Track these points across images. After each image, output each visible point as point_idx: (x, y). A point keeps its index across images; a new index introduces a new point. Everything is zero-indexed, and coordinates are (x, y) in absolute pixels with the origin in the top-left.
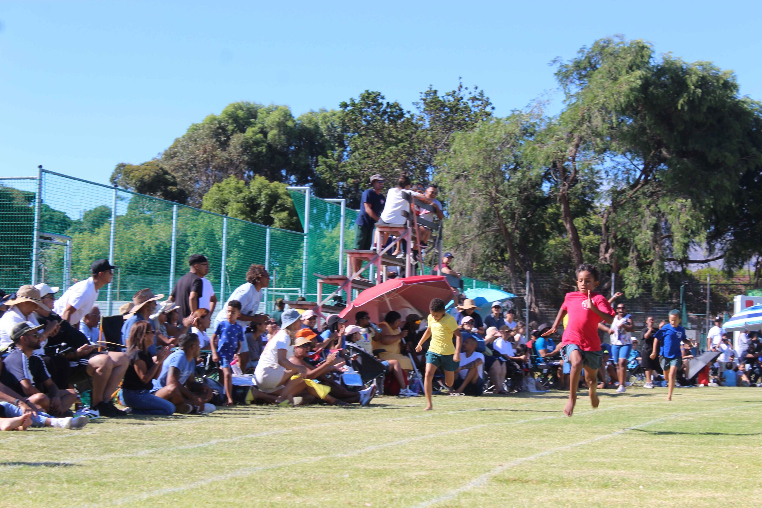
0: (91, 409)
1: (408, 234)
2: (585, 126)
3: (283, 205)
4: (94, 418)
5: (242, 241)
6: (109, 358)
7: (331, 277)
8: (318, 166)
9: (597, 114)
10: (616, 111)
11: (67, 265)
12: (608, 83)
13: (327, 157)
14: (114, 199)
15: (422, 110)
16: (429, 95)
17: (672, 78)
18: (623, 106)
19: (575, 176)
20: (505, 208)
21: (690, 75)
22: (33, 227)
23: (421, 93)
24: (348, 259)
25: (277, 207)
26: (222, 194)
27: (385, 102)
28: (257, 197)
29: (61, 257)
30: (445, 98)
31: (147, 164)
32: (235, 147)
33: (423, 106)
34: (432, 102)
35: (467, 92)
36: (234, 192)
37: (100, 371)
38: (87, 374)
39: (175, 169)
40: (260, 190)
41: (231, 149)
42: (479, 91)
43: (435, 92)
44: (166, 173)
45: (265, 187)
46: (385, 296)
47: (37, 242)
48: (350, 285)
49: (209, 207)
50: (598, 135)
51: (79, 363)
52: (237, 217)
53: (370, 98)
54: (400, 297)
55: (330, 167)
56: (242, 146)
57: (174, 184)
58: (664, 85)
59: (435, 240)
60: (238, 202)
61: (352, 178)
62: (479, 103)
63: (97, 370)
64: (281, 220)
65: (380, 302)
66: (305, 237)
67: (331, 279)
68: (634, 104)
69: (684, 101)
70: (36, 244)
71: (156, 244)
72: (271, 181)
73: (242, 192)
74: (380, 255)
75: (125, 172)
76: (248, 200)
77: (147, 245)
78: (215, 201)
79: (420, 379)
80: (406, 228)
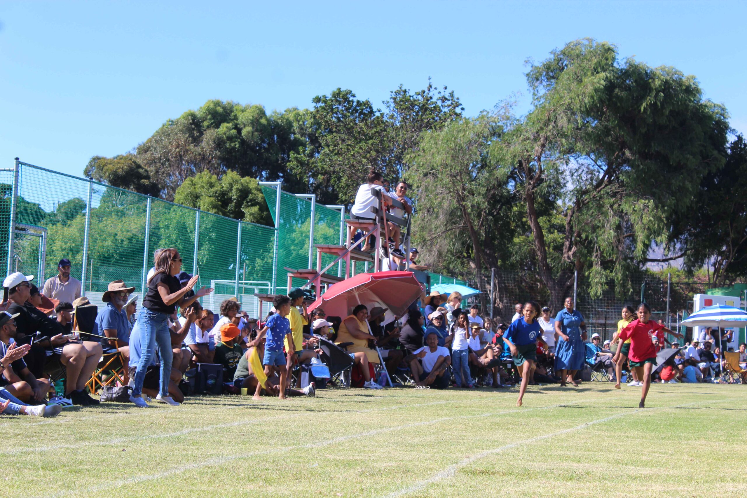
0: (64, 397)
1: (377, 230)
2: (551, 127)
3: (255, 200)
4: (67, 406)
5: (213, 235)
6: (83, 347)
7: (300, 271)
8: (290, 161)
9: (563, 114)
10: (582, 112)
11: (42, 255)
12: (574, 85)
13: (298, 153)
14: (89, 191)
15: (392, 109)
16: (399, 94)
17: (636, 81)
18: (588, 106)
19: (540, 176)
20: (473, 206)
21: (654, 79)
22: (9, 218)
23: (392, 92)
24: (318, 254)
25: (247, 202)
26: (195, 188)
27: (355, 99)
28: (228, 192)
29: (34, 248)
30: (415, 97)
31: (121, 158)
32: (208, 142)
33: (393, 105)
34: (401, 101)
35: (436, 92)
36: (206, 187)
37: (74, 360)
38: (61, 363)
39: (148, 163)
40: (231, 185)
41: (204, 144)
42: (449, 91)
43: (405, 91)
44: (139, 166)
45: (236, 182)
46: (354, 290)
47: (12, 233)
48: (320, 279)
49: (181, 201)
50: (564, 135)
51: (54, 352)
52: (208, 211)
53: (341, 96)
54: (369, 291)
55: (301, 163)
56: (214, 142)
57: (148, 177)
58: (628, 88)
59: (403, 236)
60: (210, 196)
61: (322, 174)
62: (449, 103)
63: (71, 360)
64: (251, 214)
65: (349, 296)
66: (276, 231)
67: (301, 273)
68: (598, 105)
69: (647, 105)
70: (12, 235)
71: (127, 236)
72: (243, 176)
73: (213, 186)
74: (350, 249)
75: (99, 165)
76: (219, 194)
77: (119, 237)
78: (187, 195)
79: (387, 372)
80: (375, 224)
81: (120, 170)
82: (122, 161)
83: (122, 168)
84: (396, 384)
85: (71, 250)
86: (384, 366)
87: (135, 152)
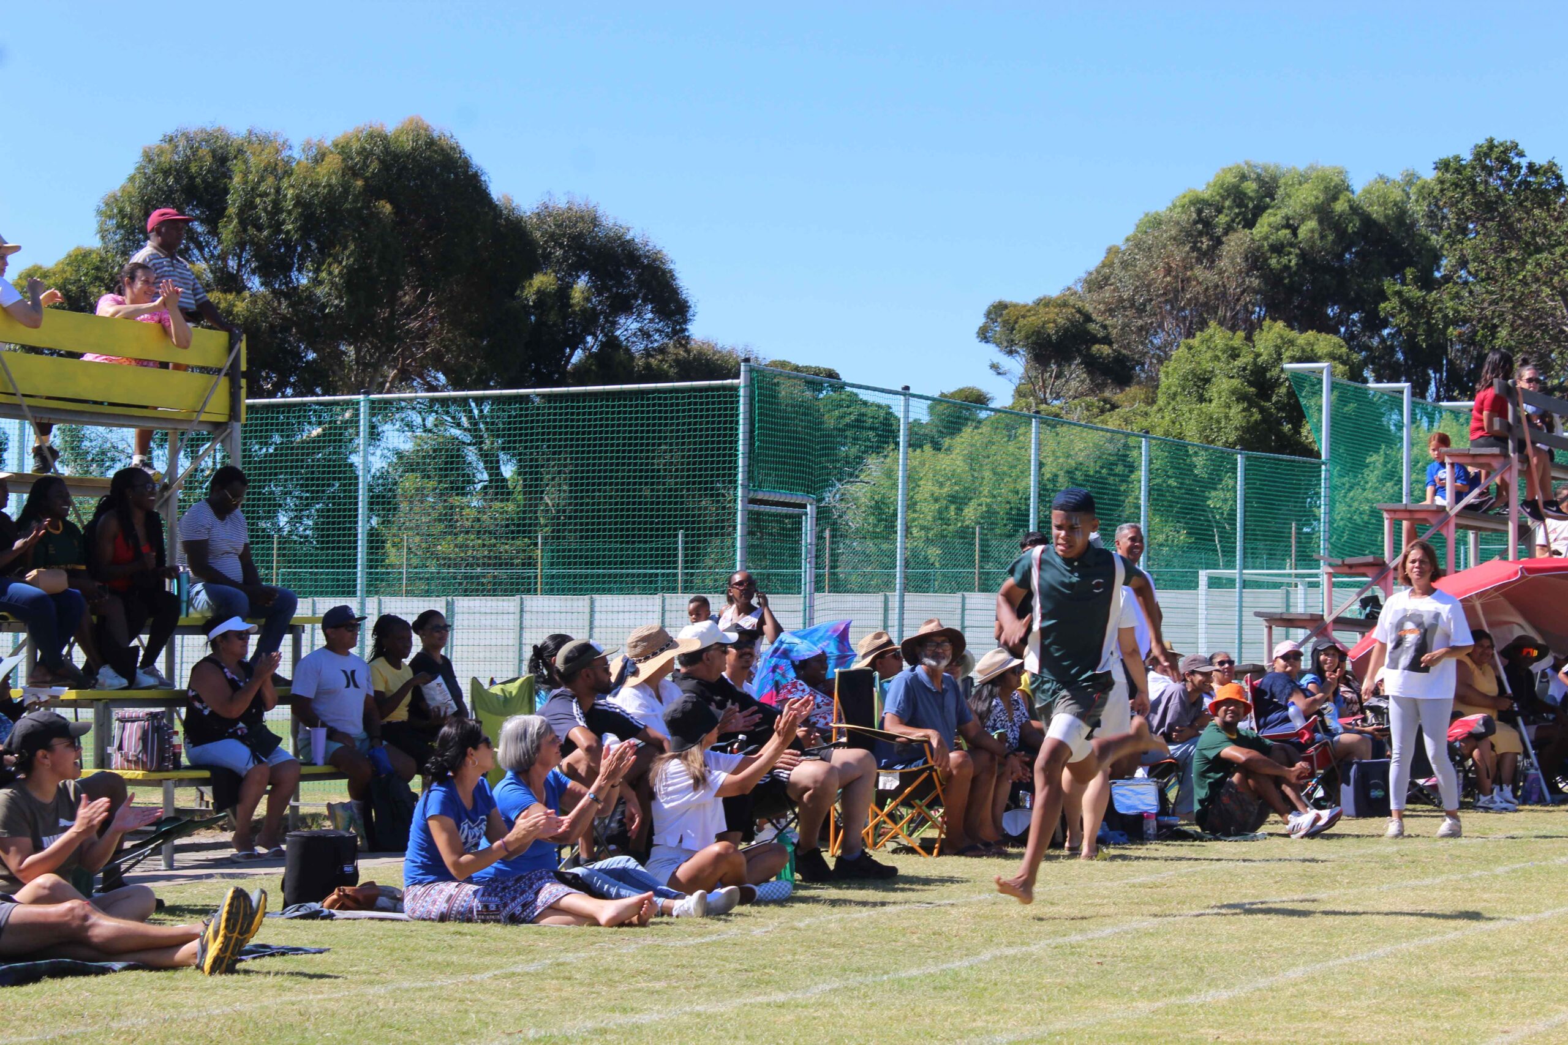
6: (833, 765)
8: (1385, 300)
11: (806, 553)
13: (1403, 282)
22: (736, 481)
26: (1199, 363)
27: (1524, 163)
28: (1273, 365)
31: (1049, 302)
32: (1232, 260)
36: (1224, 357)
37: (812, 795)
39: (1106, 311)
41: (1224, 263)
44: (1088, 318)
45: (1289, 342)
46: (1475, 598)
47: (743, 510)
49: (1174, 389)
52: (1230, 407)
53: (1494, 156)
55: (1408, 304)
56: (1247, 260)
57: (1107, 340)
60: (1232, 377)
63: (807, 794)
66: (1323, 467)
67: (1350, 566)
70: (743, 515)
71: (1066, 467)
72: (1303, 330)
73: (1238, 356)
74: (1453, 513)
75: (1006, 319)
76: (1252, 371)
77: (1046, 471)
78: (1185, 378)
79: (1539, 772)
80: (1506, 455)
81: (1051, 329)
82: (1053, 309)
83: (1055, 325)
84: (1559, 797)
85: (953, 499)
86: (1534, 759)
87: (1079, 288)
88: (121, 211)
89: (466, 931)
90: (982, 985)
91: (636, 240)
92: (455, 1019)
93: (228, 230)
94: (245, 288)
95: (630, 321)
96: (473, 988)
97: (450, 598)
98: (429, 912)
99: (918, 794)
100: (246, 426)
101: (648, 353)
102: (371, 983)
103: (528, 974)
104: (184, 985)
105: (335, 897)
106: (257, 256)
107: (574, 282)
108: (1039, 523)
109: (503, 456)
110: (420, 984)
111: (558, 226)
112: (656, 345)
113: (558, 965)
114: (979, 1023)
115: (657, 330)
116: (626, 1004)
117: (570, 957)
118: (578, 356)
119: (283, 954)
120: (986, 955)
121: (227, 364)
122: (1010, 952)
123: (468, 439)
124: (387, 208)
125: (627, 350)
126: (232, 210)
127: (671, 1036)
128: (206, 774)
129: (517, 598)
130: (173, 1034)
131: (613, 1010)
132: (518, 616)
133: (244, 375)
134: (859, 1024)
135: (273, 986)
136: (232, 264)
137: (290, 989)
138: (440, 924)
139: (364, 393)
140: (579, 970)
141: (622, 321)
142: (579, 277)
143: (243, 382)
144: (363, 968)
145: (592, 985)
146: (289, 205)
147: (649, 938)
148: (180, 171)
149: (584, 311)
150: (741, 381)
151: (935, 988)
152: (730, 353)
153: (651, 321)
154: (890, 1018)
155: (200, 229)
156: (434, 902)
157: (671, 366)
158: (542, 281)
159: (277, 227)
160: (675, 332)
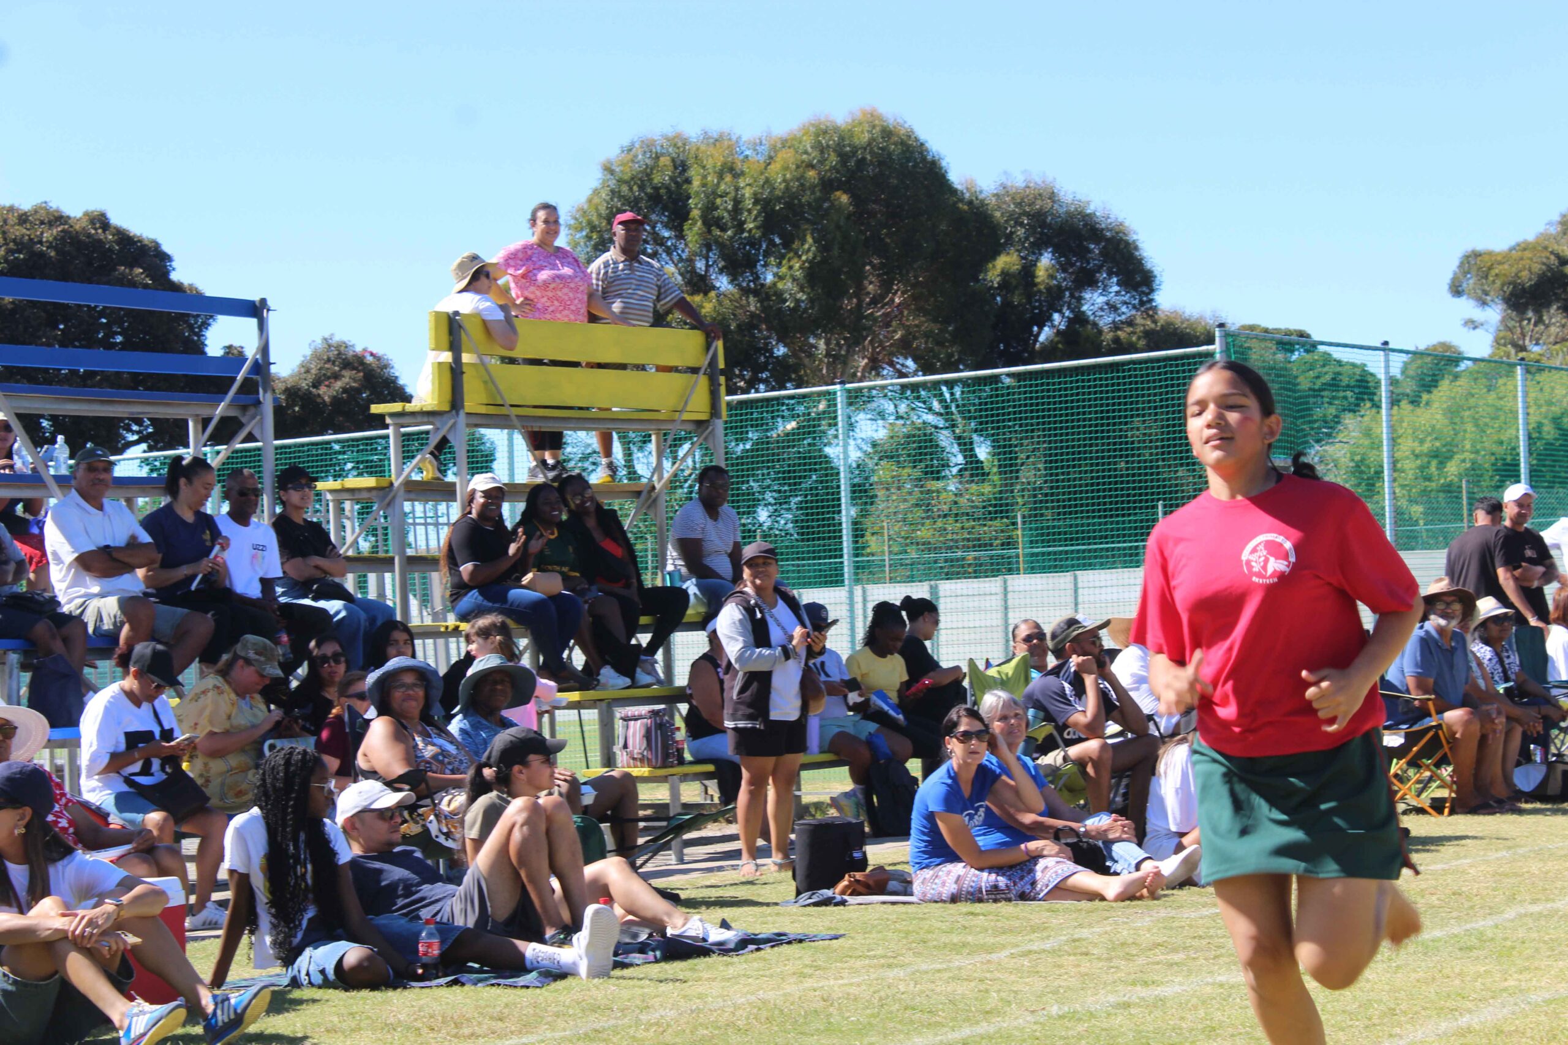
31: (1524, 247)
44: (1564, 261)
71: (1550, 415)
75: (1480, 268)
77: (1533, 419)
81: (1525, 274)
82: (1528, 254)
83: (1530, 270)
85: (1435, 454)
87: (1554, 232)
88: (590, 223)
89: (978, 911)
90: (1509, 943)
91: (1098, 214)
92: (976, 999)
93: (694, 231)
94: (713, 288)
95: (1096, 295)
96: (992, 967)
97: (933, 583)
98: (940, 894)
99: (1426, 753)
100: (726, 422)
101: (1116, 327)
102: (889, 966)
103: (1044, 951)
104: (706, 976)
105: (845, 883)
106: (723, 256)
107: (1037, 260)
108: (1531, 472)
109: (976, 437)
110: (939, 966)
111: (1019, 204)
112: (1123, 317)
113: (1074, 941)
114: (1511, 983)
115: (1125, 303)
116: (1145, 977)
117: (1085, 933)
118: (1046, 334)
119: (801, 941)
120: (1510, 913)
121: (704, 362)
122: (1536, 908)
123: (941, 424)
124: (844, 198)
125: (1095, 324)
126: (695, 213)
127: (1195, 1008)
128: (710, 768)
129: (999, 579)
130: (701, 1024)
131: (1134, 983)
132: (1000, 597)
133: (722, 372)
134: (1387, 988)
135: (794, 974)
136: (700, 265)
137: (810, 976)
138: (952, 906)
139: (840, 383)
140: (1095, 945)
141: (1087, 295)
142: (1041, 254)
143: (722, 379)
144: (880, 952)
145: (1110, 959)
146: (748, 203)
147: (1163, 911)
148: (643, 178)
149: (1049, 289)
150: (1216, 347)
151: (1461, 949)
152: (1198, 322)
153: (1117, 293)
154: (1418, 981)
155: (666, 234)
156: (944, 884)
157: (1139, 338)
158: (1006, 261)
159: (740, 226)
160: (1142, 303)
